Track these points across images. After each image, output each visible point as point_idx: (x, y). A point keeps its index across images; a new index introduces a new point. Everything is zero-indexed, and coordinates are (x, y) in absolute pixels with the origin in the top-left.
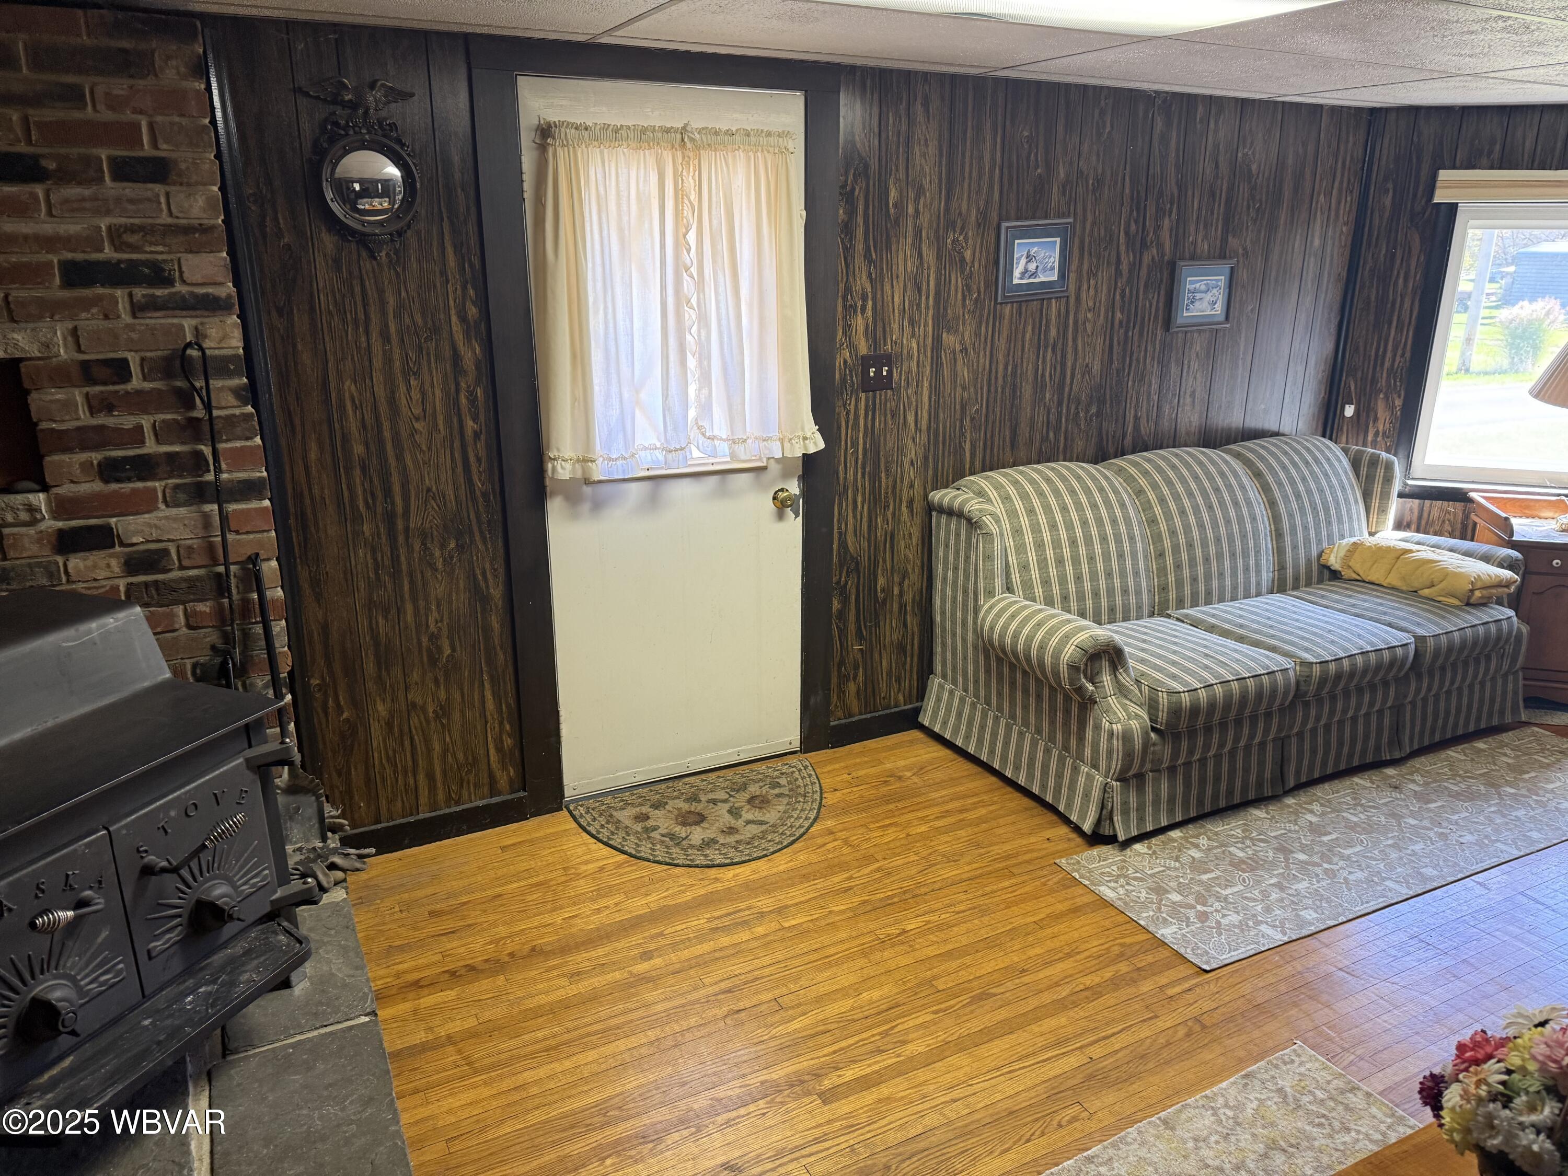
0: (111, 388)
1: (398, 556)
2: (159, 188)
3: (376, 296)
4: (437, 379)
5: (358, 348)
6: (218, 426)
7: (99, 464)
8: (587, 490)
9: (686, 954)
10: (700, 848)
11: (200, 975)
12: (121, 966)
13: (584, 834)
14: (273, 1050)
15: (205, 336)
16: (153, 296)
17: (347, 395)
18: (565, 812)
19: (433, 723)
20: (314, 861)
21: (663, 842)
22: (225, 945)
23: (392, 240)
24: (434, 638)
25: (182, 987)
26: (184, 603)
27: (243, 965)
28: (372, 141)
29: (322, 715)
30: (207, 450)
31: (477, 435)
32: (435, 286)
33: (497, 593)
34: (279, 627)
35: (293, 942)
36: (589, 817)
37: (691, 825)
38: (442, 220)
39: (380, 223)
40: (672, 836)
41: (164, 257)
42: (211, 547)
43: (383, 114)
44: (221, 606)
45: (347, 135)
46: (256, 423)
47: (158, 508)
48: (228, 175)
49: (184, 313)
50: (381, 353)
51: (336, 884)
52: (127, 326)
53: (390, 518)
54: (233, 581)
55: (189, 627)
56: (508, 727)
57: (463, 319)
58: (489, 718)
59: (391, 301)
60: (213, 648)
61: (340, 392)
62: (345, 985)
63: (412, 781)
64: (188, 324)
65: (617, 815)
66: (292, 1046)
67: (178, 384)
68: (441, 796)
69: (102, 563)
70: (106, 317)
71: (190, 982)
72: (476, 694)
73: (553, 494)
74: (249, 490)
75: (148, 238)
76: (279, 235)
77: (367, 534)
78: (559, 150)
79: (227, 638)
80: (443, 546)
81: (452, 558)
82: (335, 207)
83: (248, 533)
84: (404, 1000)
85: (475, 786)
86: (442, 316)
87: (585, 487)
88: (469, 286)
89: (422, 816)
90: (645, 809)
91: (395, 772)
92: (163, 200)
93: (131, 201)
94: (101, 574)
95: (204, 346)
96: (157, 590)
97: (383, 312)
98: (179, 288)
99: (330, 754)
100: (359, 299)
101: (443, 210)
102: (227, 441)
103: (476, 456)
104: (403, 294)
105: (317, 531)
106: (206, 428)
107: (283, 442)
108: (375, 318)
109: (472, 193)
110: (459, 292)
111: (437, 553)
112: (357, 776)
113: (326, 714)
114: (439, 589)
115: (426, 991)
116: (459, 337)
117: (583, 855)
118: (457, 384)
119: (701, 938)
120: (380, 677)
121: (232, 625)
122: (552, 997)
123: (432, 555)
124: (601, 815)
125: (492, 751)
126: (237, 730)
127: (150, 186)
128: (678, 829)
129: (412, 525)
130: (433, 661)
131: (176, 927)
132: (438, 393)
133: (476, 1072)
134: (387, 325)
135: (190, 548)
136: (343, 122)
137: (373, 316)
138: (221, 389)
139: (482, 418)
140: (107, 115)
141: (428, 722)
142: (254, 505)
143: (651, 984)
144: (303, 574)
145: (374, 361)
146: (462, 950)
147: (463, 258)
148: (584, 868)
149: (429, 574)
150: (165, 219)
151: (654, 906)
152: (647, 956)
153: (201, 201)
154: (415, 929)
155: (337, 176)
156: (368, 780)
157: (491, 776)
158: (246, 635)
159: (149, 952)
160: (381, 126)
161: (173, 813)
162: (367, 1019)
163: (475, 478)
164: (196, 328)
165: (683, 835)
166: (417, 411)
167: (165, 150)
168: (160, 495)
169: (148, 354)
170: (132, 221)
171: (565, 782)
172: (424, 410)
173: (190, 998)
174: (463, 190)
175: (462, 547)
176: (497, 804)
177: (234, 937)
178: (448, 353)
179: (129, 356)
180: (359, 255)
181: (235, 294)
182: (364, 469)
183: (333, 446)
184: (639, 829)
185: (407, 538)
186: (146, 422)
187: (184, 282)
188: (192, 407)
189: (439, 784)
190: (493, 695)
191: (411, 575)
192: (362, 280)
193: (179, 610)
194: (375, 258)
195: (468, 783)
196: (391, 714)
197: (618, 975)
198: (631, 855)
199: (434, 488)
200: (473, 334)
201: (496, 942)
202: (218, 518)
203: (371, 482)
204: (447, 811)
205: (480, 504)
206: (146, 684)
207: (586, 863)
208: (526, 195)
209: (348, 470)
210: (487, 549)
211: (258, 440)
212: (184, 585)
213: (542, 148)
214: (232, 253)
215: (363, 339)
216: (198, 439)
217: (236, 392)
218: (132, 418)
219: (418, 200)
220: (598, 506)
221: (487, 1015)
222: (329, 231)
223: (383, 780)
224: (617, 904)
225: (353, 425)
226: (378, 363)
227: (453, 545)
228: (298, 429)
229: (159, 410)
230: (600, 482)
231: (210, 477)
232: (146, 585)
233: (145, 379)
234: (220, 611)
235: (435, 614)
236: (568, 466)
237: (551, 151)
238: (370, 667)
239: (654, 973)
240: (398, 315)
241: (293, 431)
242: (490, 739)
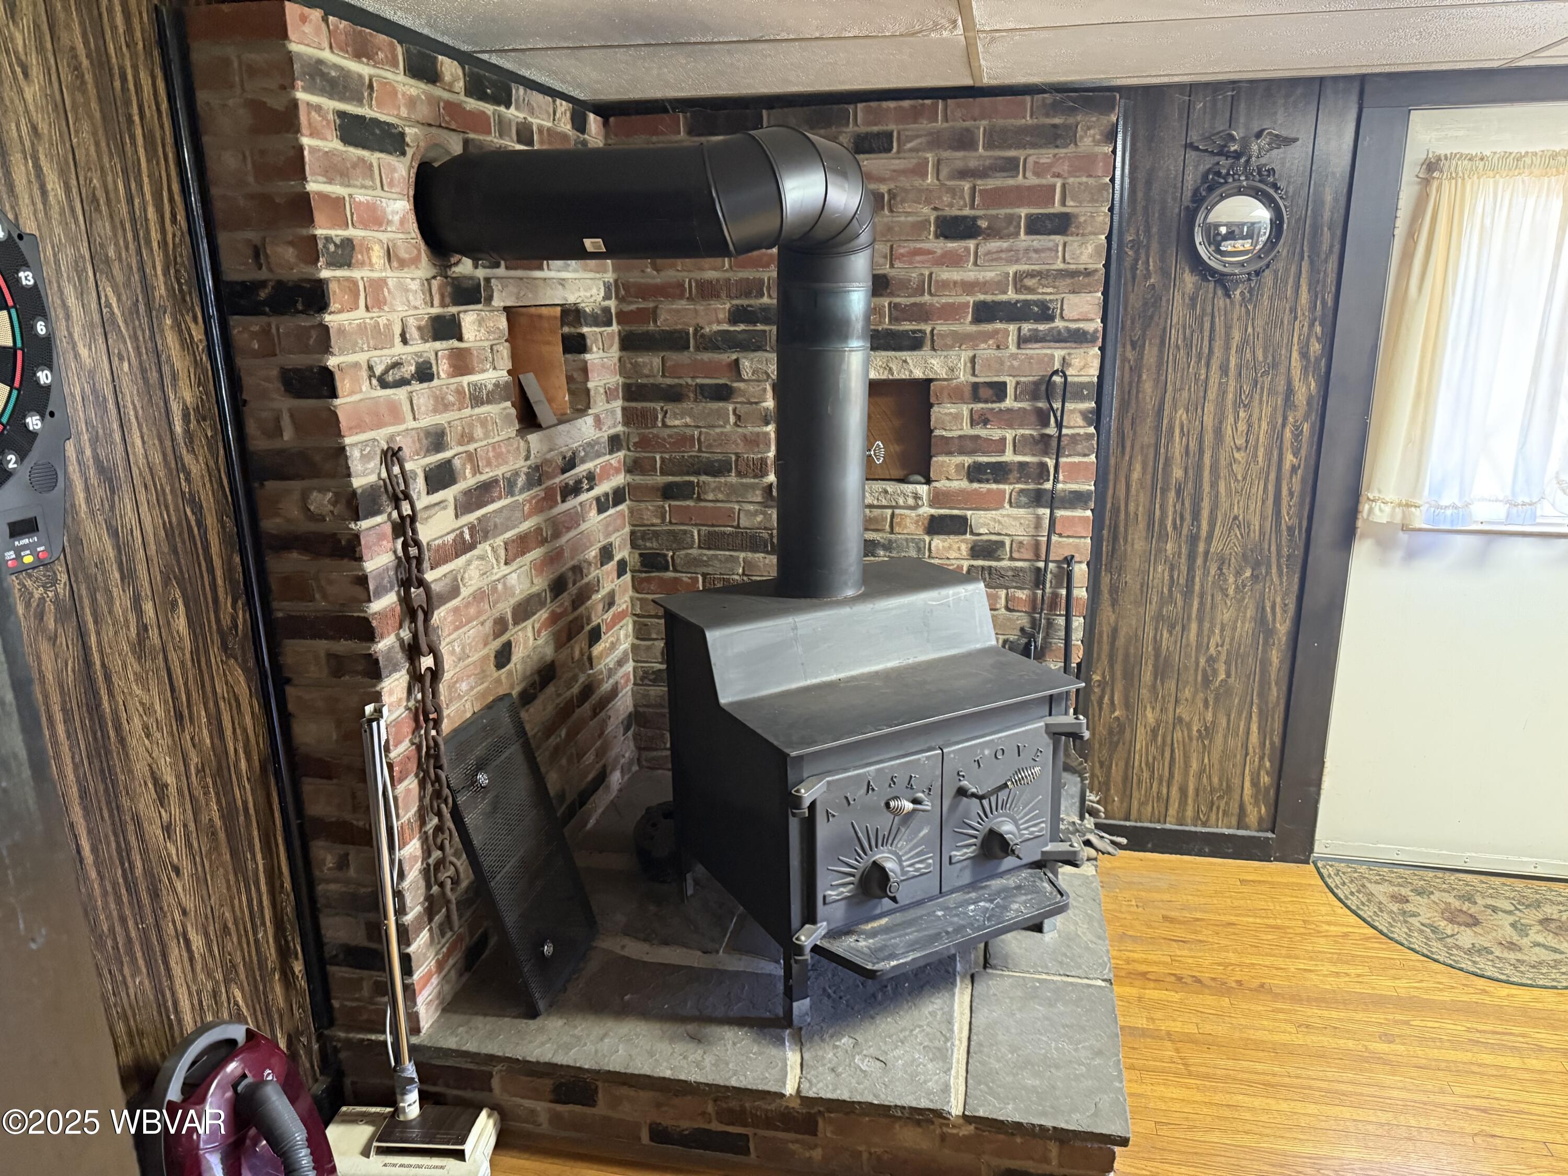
0: (990, 405)
1: (1194, 577)
2: (1059, 239)
3: (1223, 331)
4: (1267, 411)
5: (1197, 380)
6: (1064, 441)
7: (969, 467)
8: (1404, 537)
9: (1435, 1054)
10: (1469, 952)
11: (981, 892)
12: (930, 861)
13: (1330, 895)
14: (1023, 978)
15: (1069, 365)
16: (1036, 330)
17: (1177, 422)
18: (1311, 867)
19: (1195, 742)
20: (1073, 833)
21: (1422, 931)
22: (1001, 875)
23: (1249, 279)
24: (1211, 660)
25: (967, 896)
26: (1007, 588)
27: (1015, 896)
28: (1249, 187)
29: (1097, 709)
30: (1051, 463)
31: (1294, 469)
32: (1282, 322)
33: (1283, 628)
34: (1078, 623)
35: (1055, 893)
36: (1337, 879)
37: (1459, 924)
38: (1302, 258)
39: (1242, 264)
40: (1435, 930)
41: (1052, 297)
42: (1037, 545)
43: (1263, 161)
44: (1035, 595)
45: (1226, 182)
46: (1095, 442)
47: (1003, 507)
48: (1116, 224)
49: (1057, 345)
50: (1216, 385)
51: (1089, 859)
52: (1012, 355)
53: (1194, 539)
54: (1049, 576)
55: (1007, 608)
56: (1268, 764)
57: (1304, 355)
58: (1251, 750)
59: (1236, 335)
60: (1022, 630)
61: (1171, 420)
62: (1087, 948)
63: (1165, 791)
64: (1058, 354)
65: (1372, 887)
66: (1038, 980)
67: (1040, 405)
68: (1190, 813)
69: (955, 546)
70: (998, 347)
71: (973, 895)
72: (1242, 724)
73: (1363, 536)
74: (1076, 499)
75: (1044, 281)
76: (1147, 276)
77: (1169, 552)
78: (1446, 183)
79: (1034, 624)
80: (1238, 574)
81: (1244, 586)
82: (1202, 250)
83: (1068, 537)
84: (1131, 985)
85: (1225, 812)
86: (1283, 352)
87: (1401, 533)
88: (1317, 323)
89: (1168, 826)
90: (1403, 891)
91: (1152, 777)
92: (1060, 249)
93: (1036, 251)
94: (952, 555)
95: (1067, 373)
96: (990, 574)
97: (1227, 348)
98: (1058, 324)
99: (1097, 746)
100: (1206, 334)
101: (1305, 249)
102: (1068, 456)
103: (1290, 490)
104: (1250, 330)
105: (1125, 544)
106: (1054, 443)
107: (1112, 461)
108: (1218, 353)
109: (1339, 232)
110: (1306, 329)
111: (1231, 579)
112: (1116, 773)
113: (1101, 709)
114: (1225, 615)
115: (1152, 985)
116: (1296, 373)
117: (1327, 915)
118: (1285, 418)
119: (1455, 1043)
120: (1154, 686)
121: (1040, 613)
122: (1277, 1037)
123: (1226, 580)
124: (1352, 882)
125: (1247, 784)
126: (1044, 697)
127: (1053, 237)
128: (1443, 923)
129: (1212, 550)
130: (1207, 682)
131: (971, 845)
132: (1264, 425)
133: (1190, 1074)
134: (1228, 360)
135: (1021, 543)
136: (1224, 171)
137: (1216, 350)
138: (1072, 411)
139: (1303, 453)
140: (1033, 180)
141: (1191, 739)
142: (1079, 513)
143: (1388, 1067)
144: (1105, 580)
145: (1209, 392)
146: (1190, 961)
147: (1316, 297)
148: (1326, 927)
149: (1219, 597)
150: (1059, 265)
151: (1403, 993)
152: (1388, 1038)
153: (1090, 249)
154: (1150, 927)
155: (1208, 221)
156: (1126, 778)
157: (1242, 807)
158: (1050, 624)
159: (950, 858)
160: (1260, 173)
161: (987, 752)
162: (1103, 984)
163: (1284, 512)
164: (1064, 359)
165: (1449, 932)
166: (1240, 442)
167: (1071, 207)
168: (1007, 496)
169: (1023, 379)
170: (1033, 267)
171: (1317, 836)
172: (1247, 442)
173: (972, 907)
174: (1329, 229)
175: (1257, 577)
176: (1243, 837)
177: (1009, 871)
178: (1281, 387)
179: (1008, 379)
180: (1215, 293)
181: (1101, 329)
182: (1179, 492)
183: (1155, 469)
184: (1395, 909)
185: (1205, 560)
186: (1009, 435)
187: (1062, 317)
188: (1046, 424)
189: (1190, 801)
190: (1259, 728)
191: (1202, 595)
192: (1213, 316)
193: (1002, 593)
194: (1229, 297)
195: (1218, 808)
196: (1158, 723)
197: (1351, 1044)
198: (1381, 932)
199: (1241, 518)
200: (1311, 369)
201: (1226, 965)
202: (1047, 521)
203: (1183, 504)
204: (1193, 829)
205: (1283, 538)
206: (979, 646)
207: (1329, 923)
208: (1397, 232)
209: (1164, 491)
210: (1281, 583)
211: (1093, 458)
212: (1010, 573)
213: (1426, 182)
214: (1105, 293)
215: (1203, 371)
216: (1046, 453)
217: (1084, 415)
218: (999, 431)
219: (1282, 241)
220: (1411, 555)
221: (1208, 1028)
222: (1192, 272)
223: (1140, 782)
224: (1359, 976)
225: (1177, 449)
226: (1212, 394)
227: (1248, 573)
228: (1128, 450)
229: (1021, 426)
230: (1420, 530)
231: (1048, 486)
232: (983, 568)
233: (1016, 400)
234: (1033, 600)
235: (1217, 637)
236: (1387, 509)
237: (1435, 184)
238: (1147, 676)
239: (1393, 1058)
240: (1240, 350)
241: (1123, 453)
242: (1247, 771)
